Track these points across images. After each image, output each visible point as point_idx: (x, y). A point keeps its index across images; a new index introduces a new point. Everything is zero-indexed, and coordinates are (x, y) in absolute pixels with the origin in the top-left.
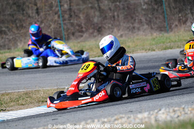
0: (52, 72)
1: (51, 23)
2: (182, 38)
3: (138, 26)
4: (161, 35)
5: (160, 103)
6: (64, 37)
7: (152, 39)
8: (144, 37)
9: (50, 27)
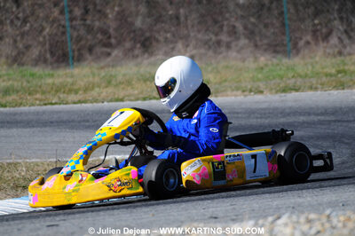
0: (45, 126)
1: (44, 24)
2: (321, 70)
3: (228, 39)
4: (275, 61)
5: (275, 203)
6: (71, 54)
7: (256, 69)
8: (240, 64)
9: (41, 31)
